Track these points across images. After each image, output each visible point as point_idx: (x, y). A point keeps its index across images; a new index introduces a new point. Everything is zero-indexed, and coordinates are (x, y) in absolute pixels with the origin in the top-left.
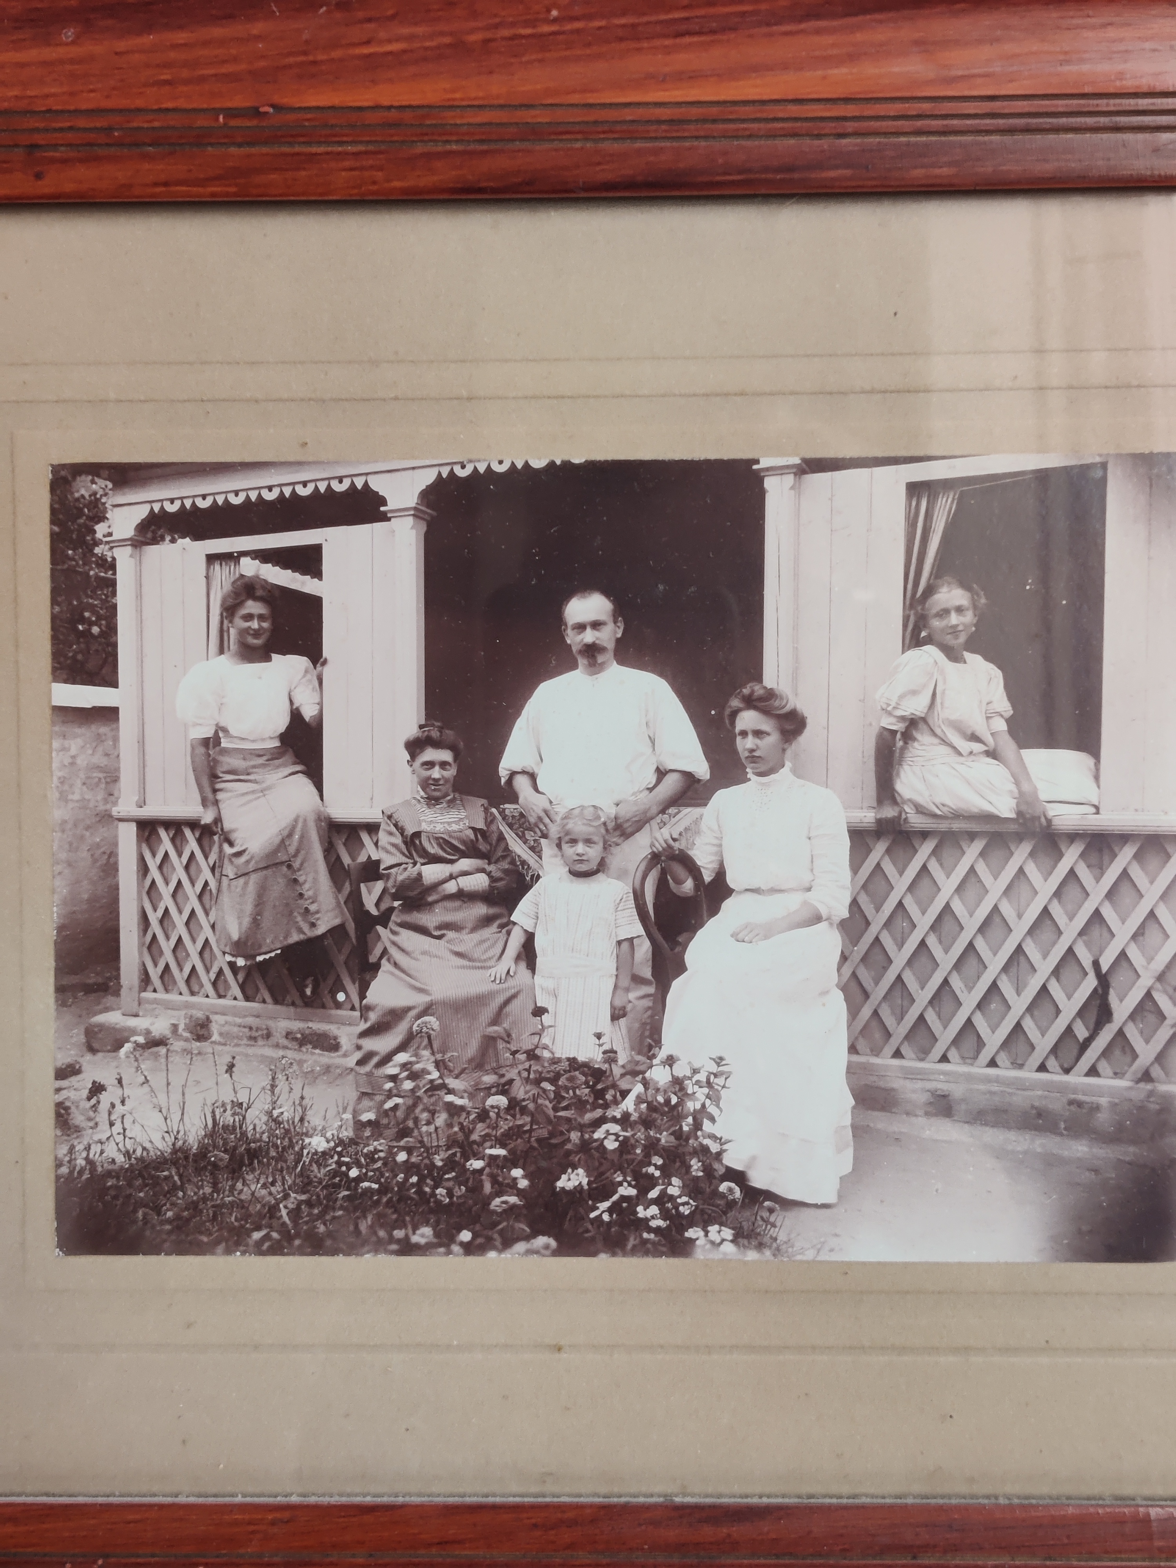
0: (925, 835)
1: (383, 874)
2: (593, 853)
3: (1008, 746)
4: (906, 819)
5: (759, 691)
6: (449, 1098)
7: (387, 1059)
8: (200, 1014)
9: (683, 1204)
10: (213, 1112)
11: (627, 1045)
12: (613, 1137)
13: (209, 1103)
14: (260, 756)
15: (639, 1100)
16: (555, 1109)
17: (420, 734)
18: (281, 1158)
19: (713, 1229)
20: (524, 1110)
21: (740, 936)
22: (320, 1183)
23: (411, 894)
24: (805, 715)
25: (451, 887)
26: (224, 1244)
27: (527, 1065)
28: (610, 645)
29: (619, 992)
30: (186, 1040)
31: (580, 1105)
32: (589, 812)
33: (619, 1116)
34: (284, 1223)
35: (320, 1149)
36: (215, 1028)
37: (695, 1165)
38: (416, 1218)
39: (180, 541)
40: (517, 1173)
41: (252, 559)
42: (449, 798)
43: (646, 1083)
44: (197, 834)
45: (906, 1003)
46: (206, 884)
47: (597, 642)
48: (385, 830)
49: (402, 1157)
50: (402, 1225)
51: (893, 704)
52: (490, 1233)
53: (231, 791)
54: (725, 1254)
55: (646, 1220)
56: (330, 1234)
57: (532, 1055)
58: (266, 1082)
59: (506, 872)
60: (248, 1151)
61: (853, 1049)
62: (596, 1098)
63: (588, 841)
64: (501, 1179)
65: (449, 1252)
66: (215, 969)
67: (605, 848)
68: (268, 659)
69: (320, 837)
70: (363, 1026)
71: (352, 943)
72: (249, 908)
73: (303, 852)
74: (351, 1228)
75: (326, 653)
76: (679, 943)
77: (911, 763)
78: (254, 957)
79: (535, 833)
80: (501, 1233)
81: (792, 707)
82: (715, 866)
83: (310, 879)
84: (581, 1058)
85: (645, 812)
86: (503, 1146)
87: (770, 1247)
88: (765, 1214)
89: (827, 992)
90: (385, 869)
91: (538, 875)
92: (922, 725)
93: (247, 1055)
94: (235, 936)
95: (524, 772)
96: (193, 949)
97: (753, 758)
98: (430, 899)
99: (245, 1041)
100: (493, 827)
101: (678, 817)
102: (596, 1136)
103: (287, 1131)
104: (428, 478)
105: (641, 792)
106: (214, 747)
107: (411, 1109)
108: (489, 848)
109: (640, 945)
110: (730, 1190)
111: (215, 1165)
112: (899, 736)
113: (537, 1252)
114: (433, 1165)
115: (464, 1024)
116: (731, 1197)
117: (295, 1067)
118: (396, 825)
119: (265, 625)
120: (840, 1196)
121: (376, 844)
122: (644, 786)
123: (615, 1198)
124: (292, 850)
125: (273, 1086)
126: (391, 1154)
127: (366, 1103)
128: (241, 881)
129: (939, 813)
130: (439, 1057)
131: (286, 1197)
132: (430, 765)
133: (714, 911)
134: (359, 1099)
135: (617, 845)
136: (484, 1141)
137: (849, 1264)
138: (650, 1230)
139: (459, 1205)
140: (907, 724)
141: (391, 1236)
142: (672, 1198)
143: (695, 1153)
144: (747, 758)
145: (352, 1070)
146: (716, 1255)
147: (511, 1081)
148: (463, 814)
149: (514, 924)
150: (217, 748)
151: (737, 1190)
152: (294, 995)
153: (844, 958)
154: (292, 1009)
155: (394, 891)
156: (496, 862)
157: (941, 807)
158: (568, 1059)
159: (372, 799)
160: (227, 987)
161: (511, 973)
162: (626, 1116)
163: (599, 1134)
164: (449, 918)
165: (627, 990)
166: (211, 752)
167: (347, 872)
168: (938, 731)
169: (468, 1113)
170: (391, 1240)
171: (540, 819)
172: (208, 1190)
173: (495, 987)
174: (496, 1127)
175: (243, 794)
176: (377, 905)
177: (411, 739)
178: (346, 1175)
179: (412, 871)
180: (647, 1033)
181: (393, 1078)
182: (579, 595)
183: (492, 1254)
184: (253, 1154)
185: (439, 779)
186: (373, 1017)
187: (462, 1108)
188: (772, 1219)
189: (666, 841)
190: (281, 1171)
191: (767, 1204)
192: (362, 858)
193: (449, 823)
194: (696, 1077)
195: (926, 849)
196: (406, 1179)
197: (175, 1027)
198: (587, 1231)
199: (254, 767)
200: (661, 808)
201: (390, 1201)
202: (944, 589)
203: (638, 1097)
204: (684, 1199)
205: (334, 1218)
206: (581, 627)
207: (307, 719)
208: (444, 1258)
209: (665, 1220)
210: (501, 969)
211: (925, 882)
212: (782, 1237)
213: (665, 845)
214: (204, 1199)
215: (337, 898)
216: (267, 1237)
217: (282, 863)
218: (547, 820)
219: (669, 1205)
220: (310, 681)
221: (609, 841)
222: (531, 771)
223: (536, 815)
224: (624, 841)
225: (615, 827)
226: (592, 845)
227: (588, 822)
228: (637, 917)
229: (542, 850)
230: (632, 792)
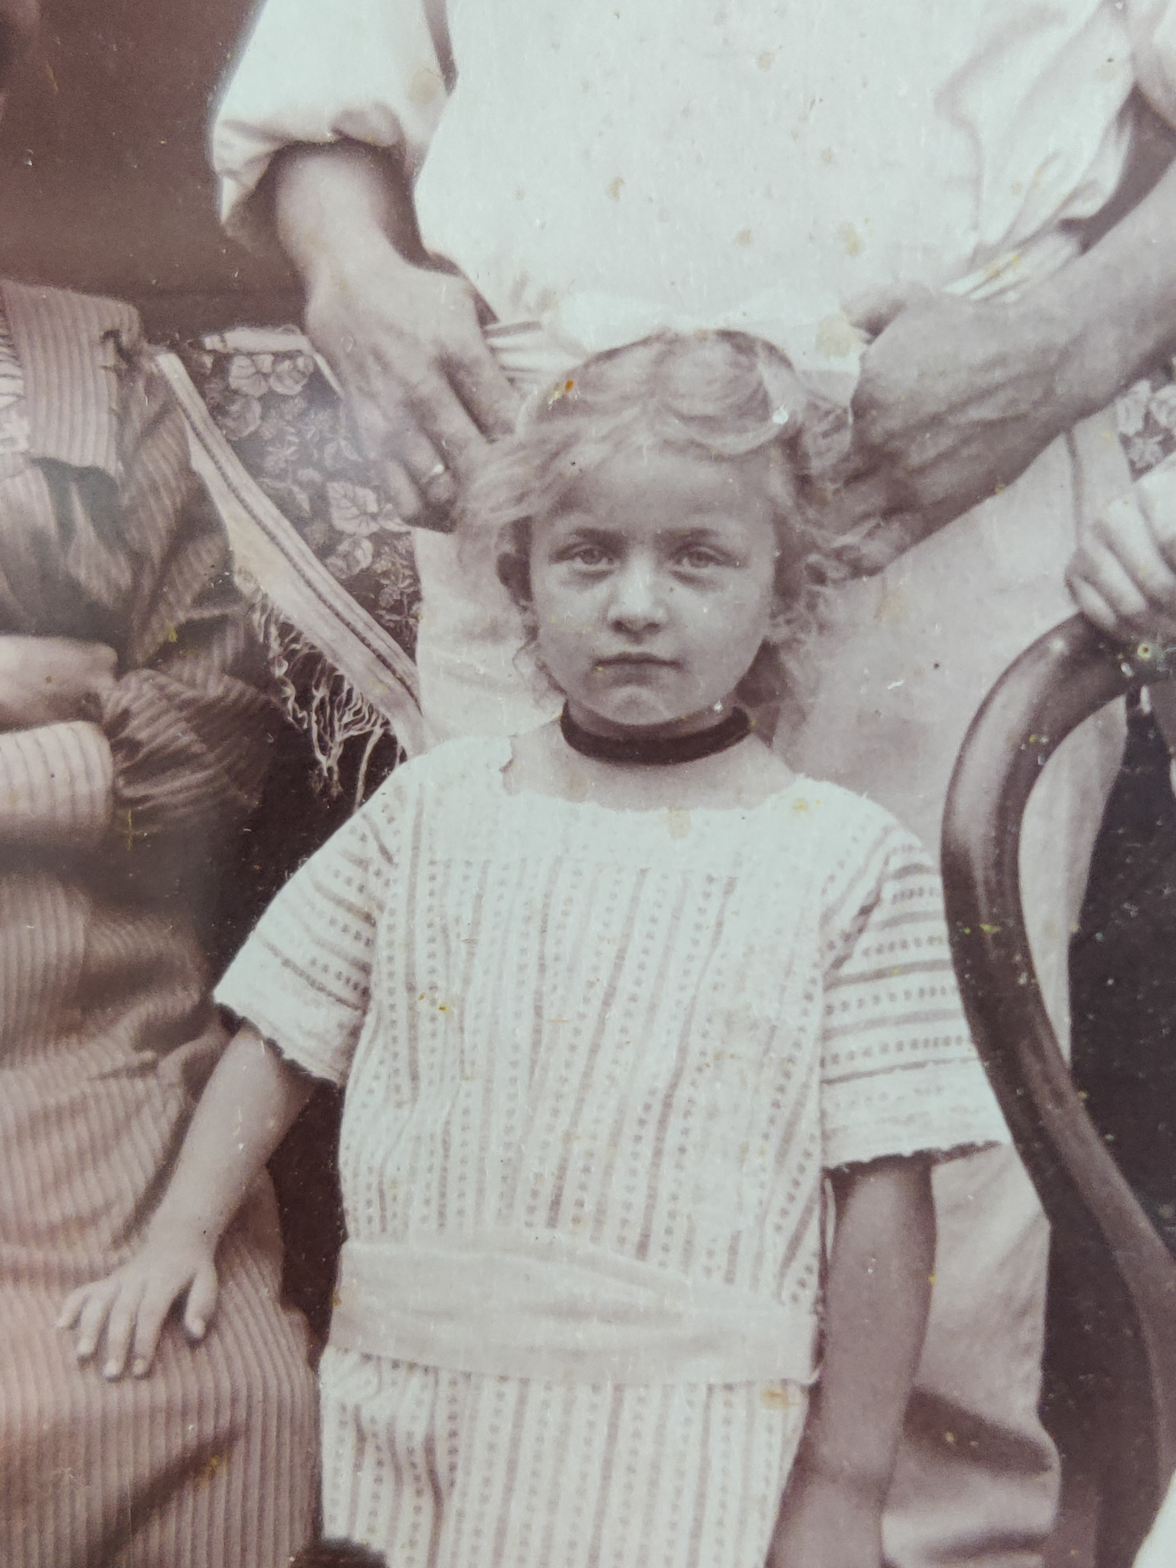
32: (700, 376)
59: (204, 715)
63: (688, 550)
79: (386, 494)
95: (346, 145)
100: (161, 460)
105: (1025, 244)
122: (1044, 210)
148: (7, 386)
149: (232, 1025)
156: (157, 661)
161: (193, 1323)
165: (878, 1492)
173: (91, 1394)
210: (138, 1287)
213: (1159, 576)
221: (814, 547)
222: (386, 139)
223: (399, 394)
224: (901, 549)
225: (857, 462)
226: (707, 571)
227: (693, 432)
228: (960, 1027)
229: (416, 597)
230: (967, 246)
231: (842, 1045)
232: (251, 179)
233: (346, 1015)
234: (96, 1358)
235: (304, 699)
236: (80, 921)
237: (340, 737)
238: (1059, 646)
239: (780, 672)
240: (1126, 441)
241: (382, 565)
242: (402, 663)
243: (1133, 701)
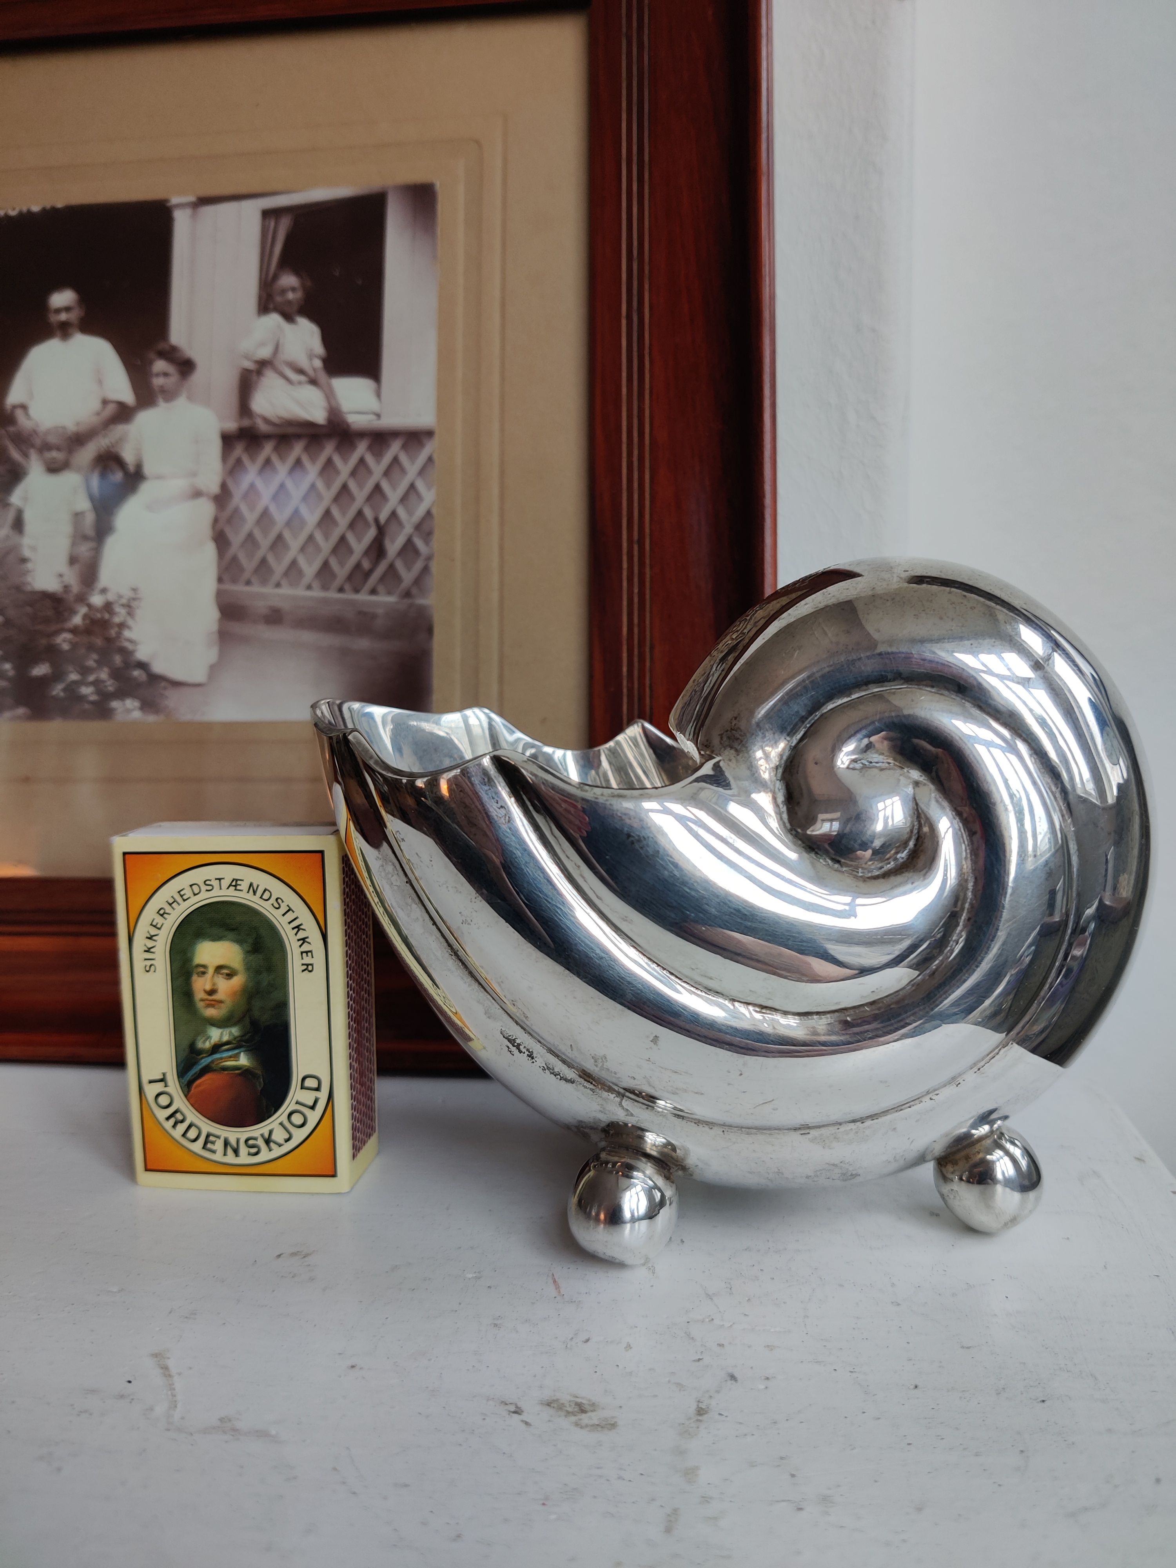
2: (61, 456)
3: (322, 377)
4: (257, 427)
5: (167, 347)
9: (109, 685)
11: (77, 581)
12: (67, 642)
16: (33, 624)
19: (128, 701)
20: (13, 625)
24: (195, 360)
27: (16, 596)
28: (76, 322)
29: (74, 547)
31: (47, 621)
32: (60, 431)
33: (71, 628)
40: (7, 666)
43: (88, 606)
45: (254, 549)
47: (68, 320)
51: (250, 352)
54: (135, 717)
55: (86, 696)
57: (19, 589)
61: (220, 580)
62: (57, 616)
63: (58, 449)
67: (68, 453)
77: (261, 390)
79: (26, 445)
81: (187, 355)
82: (136, 461)
84: (50, 590)
85: (94, 428)
87: (163, 712)
88: (161, 691)
92: (268, 365)
95: (20, 405)
97: (162, 390)
105: (93, 415)
109: (89, 515)
110: (140, 675)
112: (254, 372)
113: (19, 718)
116: (139, 680)
120: (208, 678)
122: (95, 412)
123: (67, 681)
135: (76, 449)
138: (88, 702)
140: (259, 365)
143: (117, 651)
144: (158, 390)
146: (128, 718)
149: (10, 505)
151: (143, 675)
157: (280, 419)
161: (9, 536)
162: (76, 627)
163: (58, 640)
165: (79, 545)
168: (278, 367)
171: (30, 435)
180: (89, 573)
182: (59, 291)
188: (165, 694)
189: (106, 446)
195: (269, 446)
198: (50, 704)
200: (105, 424)
202: (284, 277)
203: (83, 615)
204: (110, 681)
206: (58, 311)
209: (97, 695)
212: (171, 705)
213: (106, 448)
218: (34, 436)
219: (101, 686)
221: (71, 447)
222: (26, 405)
223: (28, 433)
224: (81, 448)
225: (75, 439)
226: (61, 451)
227: (59, 436)
228: (87, 498)
229: (31, 456)
230: (86, 415)
231: (76, 500)
232: (11, 410)
233: (24, 501)
239: (68, 461)
243: (103, 461)
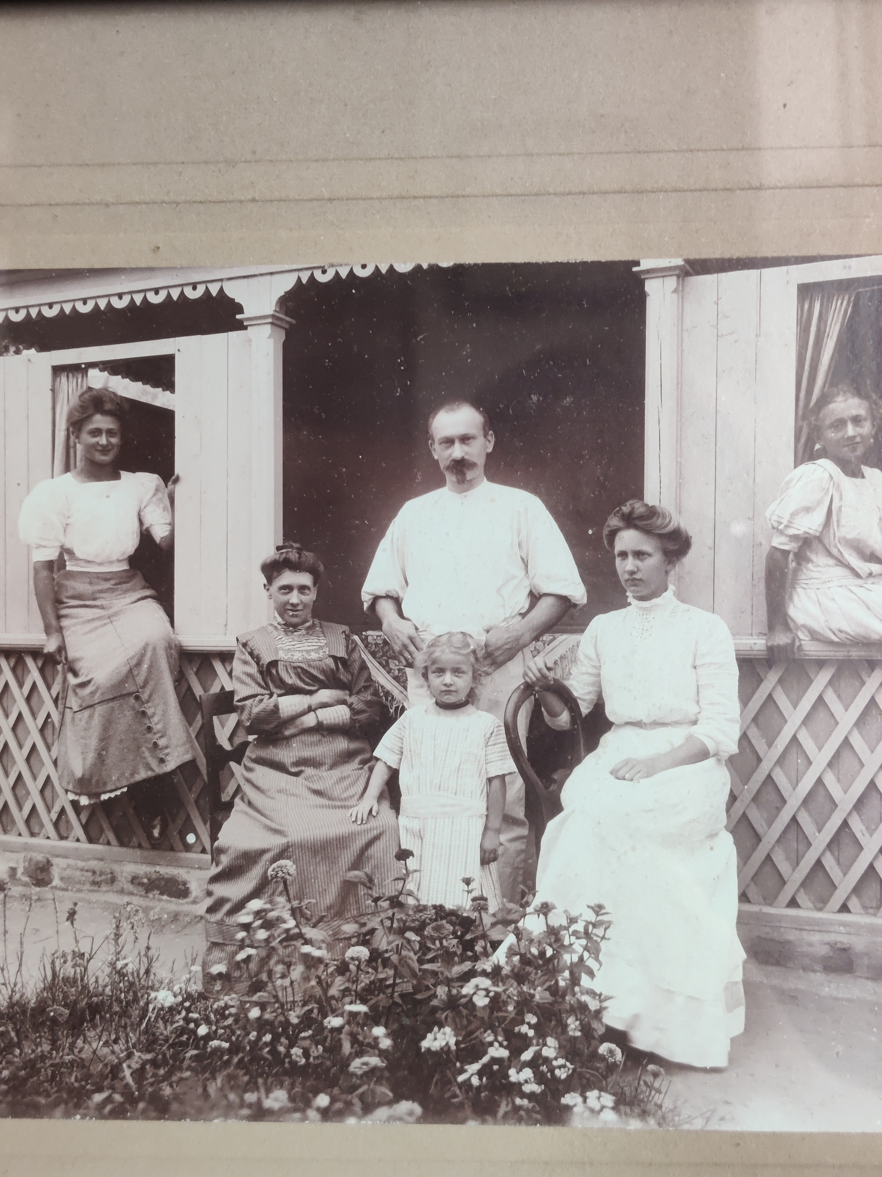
0: (821, 664)
1: (237, 706)
2: (462, 683)
4: (800, 645)
5: (639, 509)
6: (306, 949)
7: (239, 906)
8: (39, 857)
9: (560, 1067)
10: (53, 963)
11: (498, 892)
12: (484, 993)
13: (49, 953)
14: (107, 580)
15: (511, 952)
16: (421, 961)
17: (277, 557)
18: (124, 1013)
19: (592, 1095)
20: (386, 963)
21: (621, 774)
22: (166, 1040)
23: (267, 727)
24: (690, 535)
25: (310, 720)
26: (62, 1106)
27: (390, 913)
28: (480, 461)
29: (490, 834)
30: (26, 885)
31: (448, 957)
32: (457, 640)
33: (489, 970)
34: (127, 1085)
35: (167, 1004)
36: (56, 873)
37: (573, 1025)
38: (270, 1080)
39: (25, 352)
40: (379, 1031)
41: (101, 370)
42: (308, 624)
43: (518, 934)
44: (40, 664)
45: (802, 847)
46: (49, 716)
47: (466, 457)
48: (239, 659)
49: (255, 1013)
50: (256, 1088)
51: (785, 522)
52: (349, 1097)
53: (76, 618)
54: (605, 1122)
55: (519, 1085)
56: (176, 1097)
57: (396, 902)
58: (109, 930)
59: (368, 703)
60: (89, 1005)
61: (744, 897)
62: (465, 950)
63: (457, 671)
64: (361, 1038)
65: (305, 1119)
66: (57, 808)
67: (474, 678)
68: (117, 477)
69: (170, 667)
70: (215, 870)
71: (204, 779)
72: (94, 742)
73: (152, 683)
74: (200, 1090)
75: (178, 469)
76: (555, 781)
77: (804, 586)
78: (98, 795)
79: (400, 662)
80: (361, 1097)
81: (676, 525)
82: (593, 697)
83: (159, 712)
84: (449, 906)
85: (517, 639)
86: (364, 1001)
87: (654, 1115)
88: (650, 1079)
89: (716, 835)
90: (239, 701)
91: (403, 707)
92: (815, 544)
93: (89, 902)
94: (79, 774)
95: (387, 597)
96: (33, 787)
97: (634, 580)
98: (287, 733)
99: (88, 886)
100: (355, 656)
101: (552, 645)
102: (464, 991)
103: (132, 984)
104: (287, 283)
105: (513, 617)
106: (59, 570)
107: (264, 961)
108: (350, 678)
109: (513, 782)
110: (611, 1052)
111: (54, 1021)
112: (791, 556)
113: (401, 1119)
114: (287, 1022)
115: (322, 868)
116: (611, 1060)
117: (141, 914)
118: (251, 654)
119: (114, 440)
120: (731, 1060)
121: (230, 674)
122: (516, 611)
123: (485, 1059)
124: (140, 680)
125: (117, 936)
126: (243, 1009)
127: (217, 954)
128: (86, 713)
129: (836, 639)
130: (295, 903)
131: (130, 1056)
132: (288, 588)
133: (592, 745)
134: (210, 950)
135: (487, 674)
136: (344, 996)
137: (741, 1135)
138: (523, 1095)
139: (317, 1066)
140: (800, 544)
141: (242, 1100)
142: (547, 1061)
143: (572, 1010)
144: (627, 581)
145: (202, 918)
146: (595, 1124)
147: (373, 931)
148: (323, 642)
149: (377, 759)
150: (62, 572)
151: (618, 1052)
152: (140, 836)
153: (733, 798)
154: (138, 852)
155: (248, 724)
156: (358, 693)
157: (838, 633)
158: (435, 907)
159: (226, 625)
160: (69, 826)
161: (374, 813)
162: (497, 969)
163: (467, 989)
164: (307, 753)
165: (499, 831)
166: (55, 577)
167: (199, 705)
168: (834, 551)
169: (327, 965)
170: (243, 1104)
171: (405, 647)
172: (46, 1047)
173: (355, 828)
174: (356, 981)
175: (89, 621)
176: (231, 739)
177: (268, 561)
178: (194, 1032)
179: (268, 703)
180: (520, 879)
181: (246, 927)
182: (447, 407)
183: (352, 1121)
184: (95, 1009)
185: (298, 605)
186: (225, 860)
187: (320, 960)
188: (657, 1084)
189: (540, 670)
190: (125, 1027)
191: (651, 1067)
192: (215, 689)
193: (308, 652)
194: (574, 927)
195: (822, 679)
196: (259, 1038)
197: (13, 870)
198: (455, 1096)
199: (101, 591)
200: (534, 635)
201: (241, 1060)
202: (840, 398)
203: (510, 949)
204: (561, 1061)
205: (181, 1079)
206: (449, 441)
207: (158, 541)
208: (300, 1125)
209: (539, 1084)
210: (363, 808)
211: (821, 715)
212: (668, 1104)
213: (538, 675)
214: (43, 1057)
215: (187, 731)
216: (109, 1100)
217: (129, 694)
218: (412, 648)
219: (544, 1068)
220: (161, 500)
221: (479, 670)
222: (396, 596)
223: (401, 643)
224: (494, 670)
225: (486, 655)
226: (461, 675)
227: (456, 650)
228: (509, 753)
229: (407, 680)
230: (503, 618)
231: (489, 757)
232: (370, 603)
233: (399, 756)
234: (356, 821)
235: (387, 700)
236: (346, 742)
237: (394, 706)
238: (522, 687)
239: (474, 692)
240: (532, 652)
241: (400, 674)
242: (405, 692)
243: (535, 695)
